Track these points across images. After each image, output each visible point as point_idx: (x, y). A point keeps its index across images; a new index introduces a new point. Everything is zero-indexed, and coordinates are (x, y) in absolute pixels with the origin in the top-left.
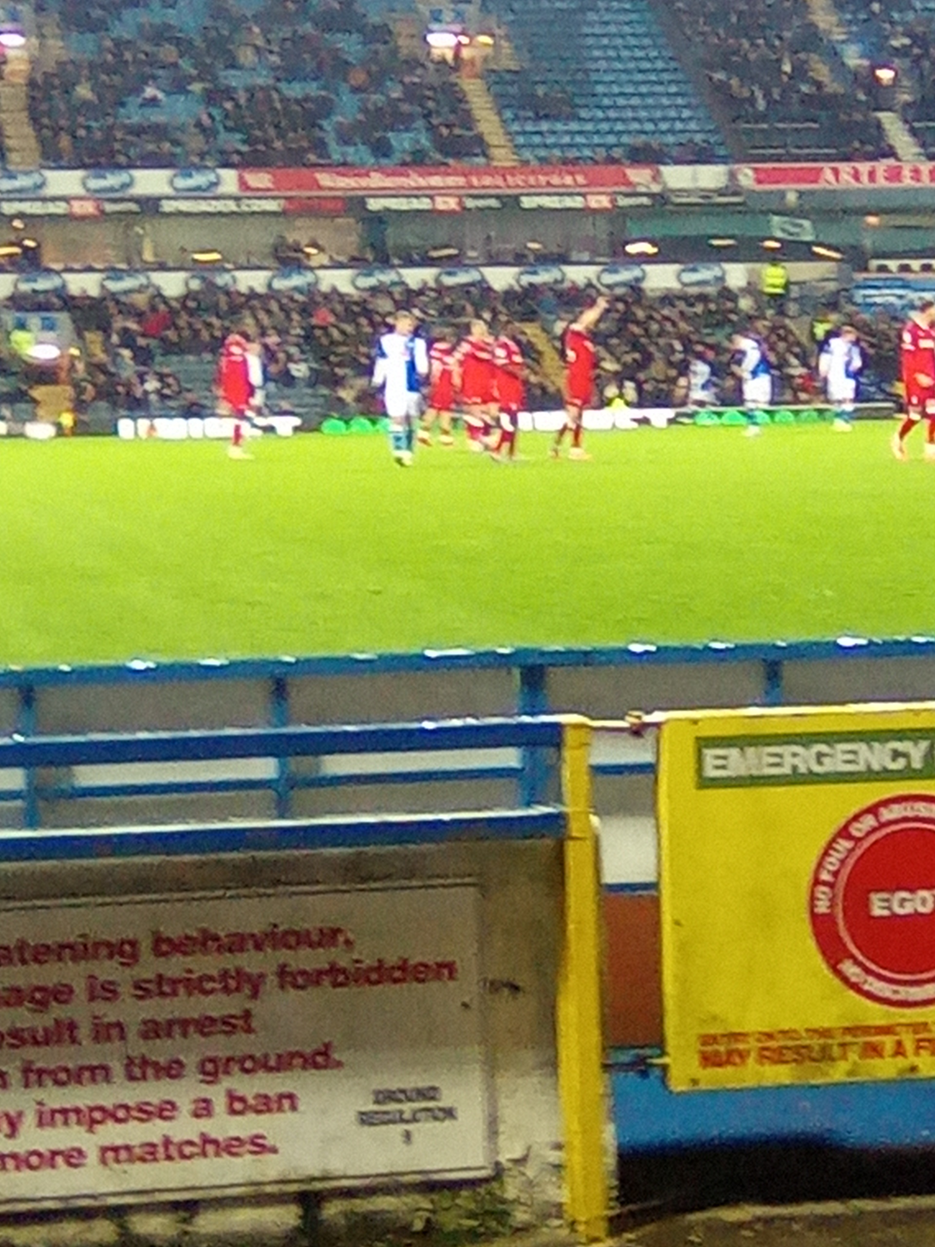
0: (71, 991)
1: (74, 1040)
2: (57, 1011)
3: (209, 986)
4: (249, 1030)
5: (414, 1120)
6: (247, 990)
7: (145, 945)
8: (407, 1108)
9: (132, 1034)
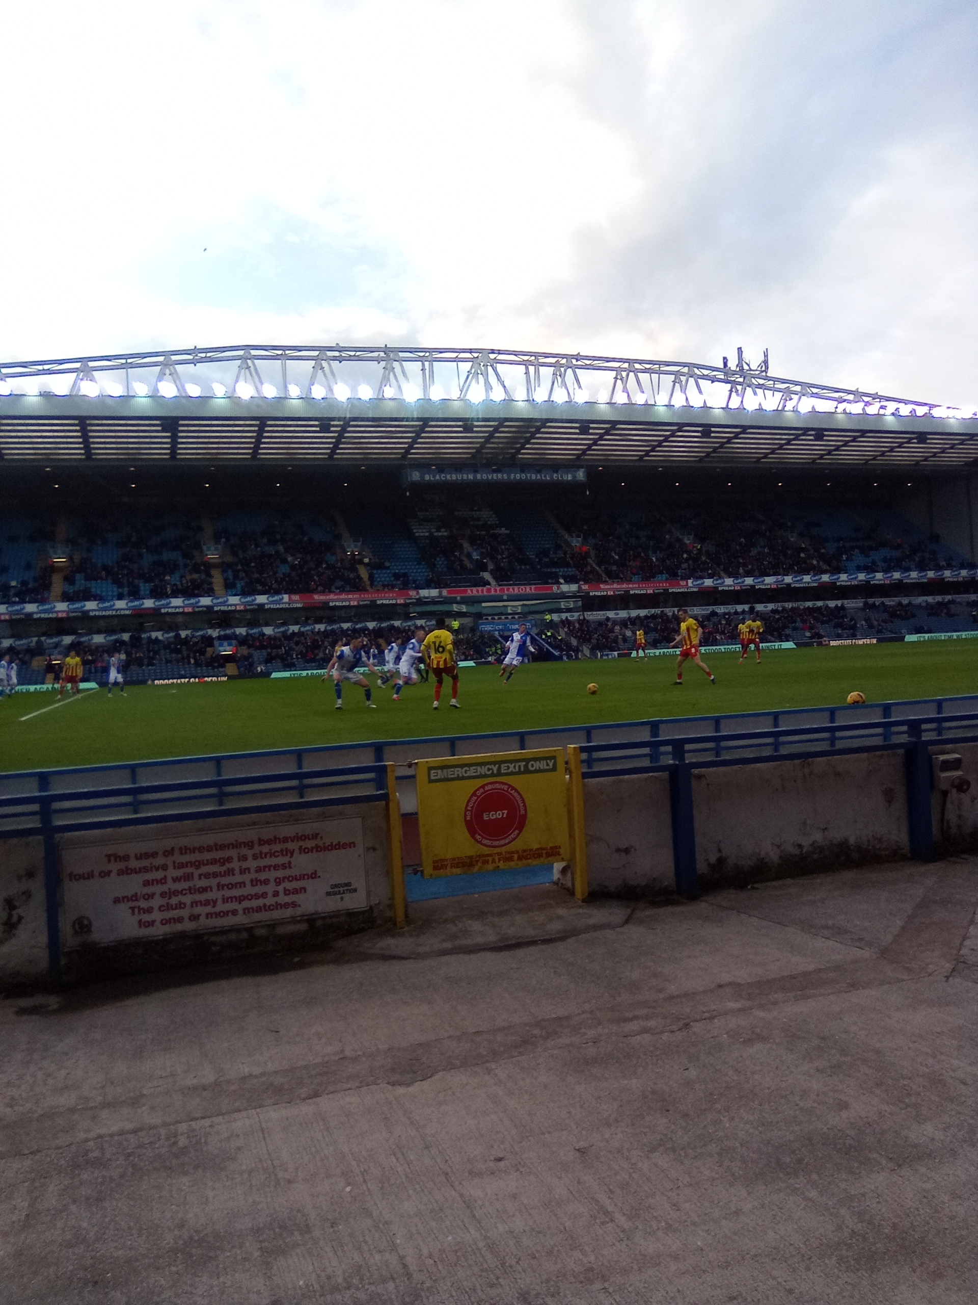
0: (232, 858)
1: (234, 875)
2: (228, 865)
3: (277, 854)
4: (290, 867)
5: (344, 893)
6: (289, 854)
7: (256, 842)
8: (341, 889)
9: (252, 870)
